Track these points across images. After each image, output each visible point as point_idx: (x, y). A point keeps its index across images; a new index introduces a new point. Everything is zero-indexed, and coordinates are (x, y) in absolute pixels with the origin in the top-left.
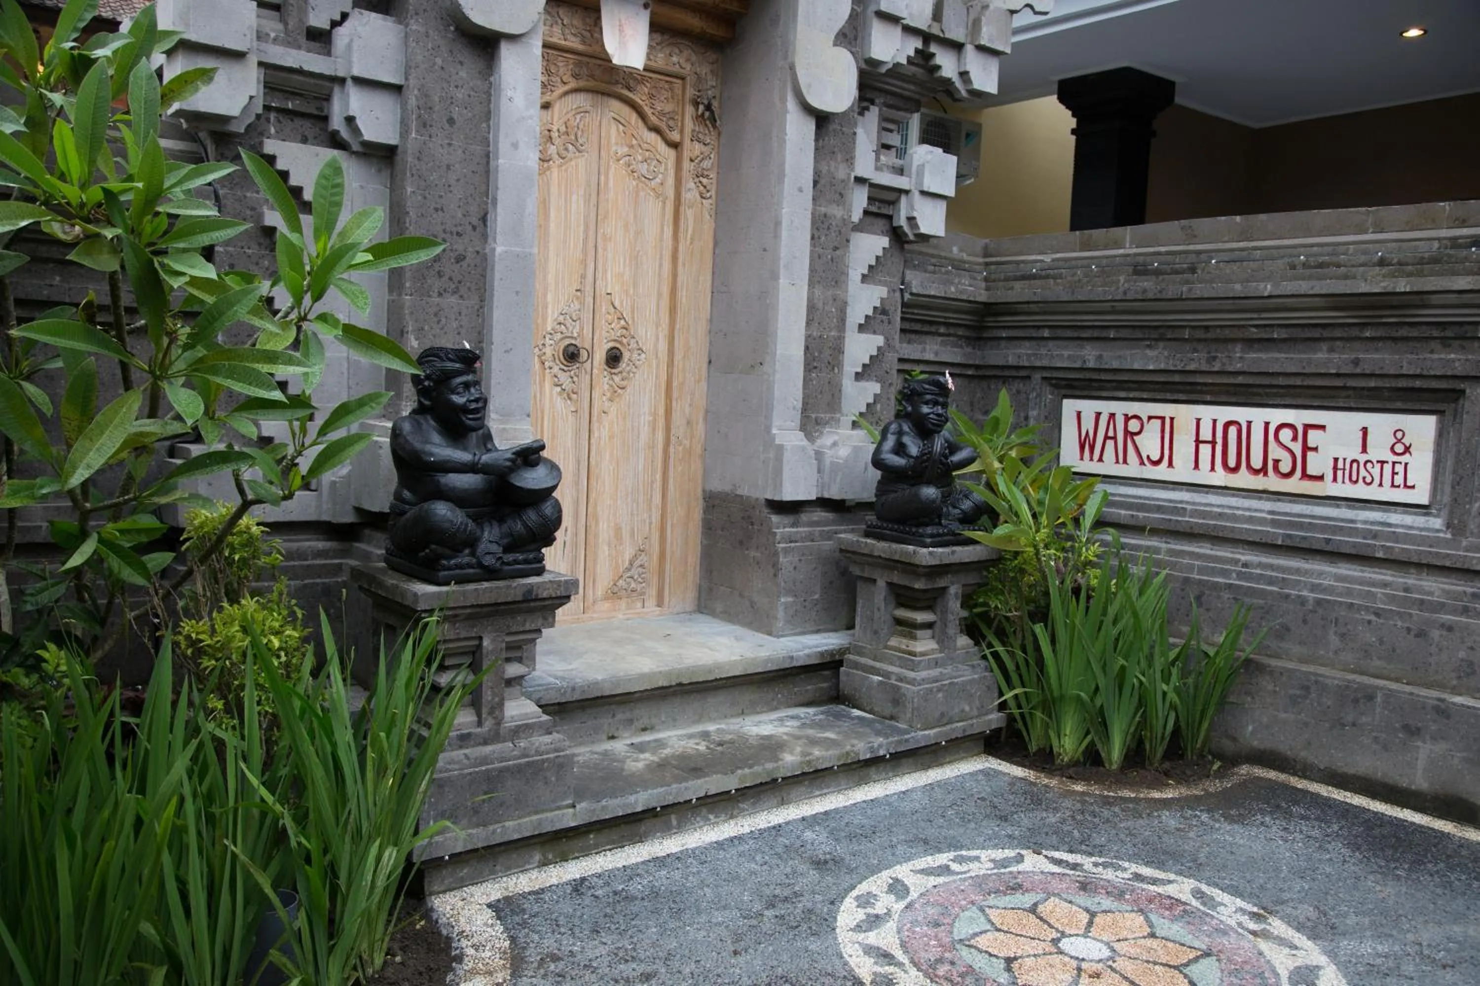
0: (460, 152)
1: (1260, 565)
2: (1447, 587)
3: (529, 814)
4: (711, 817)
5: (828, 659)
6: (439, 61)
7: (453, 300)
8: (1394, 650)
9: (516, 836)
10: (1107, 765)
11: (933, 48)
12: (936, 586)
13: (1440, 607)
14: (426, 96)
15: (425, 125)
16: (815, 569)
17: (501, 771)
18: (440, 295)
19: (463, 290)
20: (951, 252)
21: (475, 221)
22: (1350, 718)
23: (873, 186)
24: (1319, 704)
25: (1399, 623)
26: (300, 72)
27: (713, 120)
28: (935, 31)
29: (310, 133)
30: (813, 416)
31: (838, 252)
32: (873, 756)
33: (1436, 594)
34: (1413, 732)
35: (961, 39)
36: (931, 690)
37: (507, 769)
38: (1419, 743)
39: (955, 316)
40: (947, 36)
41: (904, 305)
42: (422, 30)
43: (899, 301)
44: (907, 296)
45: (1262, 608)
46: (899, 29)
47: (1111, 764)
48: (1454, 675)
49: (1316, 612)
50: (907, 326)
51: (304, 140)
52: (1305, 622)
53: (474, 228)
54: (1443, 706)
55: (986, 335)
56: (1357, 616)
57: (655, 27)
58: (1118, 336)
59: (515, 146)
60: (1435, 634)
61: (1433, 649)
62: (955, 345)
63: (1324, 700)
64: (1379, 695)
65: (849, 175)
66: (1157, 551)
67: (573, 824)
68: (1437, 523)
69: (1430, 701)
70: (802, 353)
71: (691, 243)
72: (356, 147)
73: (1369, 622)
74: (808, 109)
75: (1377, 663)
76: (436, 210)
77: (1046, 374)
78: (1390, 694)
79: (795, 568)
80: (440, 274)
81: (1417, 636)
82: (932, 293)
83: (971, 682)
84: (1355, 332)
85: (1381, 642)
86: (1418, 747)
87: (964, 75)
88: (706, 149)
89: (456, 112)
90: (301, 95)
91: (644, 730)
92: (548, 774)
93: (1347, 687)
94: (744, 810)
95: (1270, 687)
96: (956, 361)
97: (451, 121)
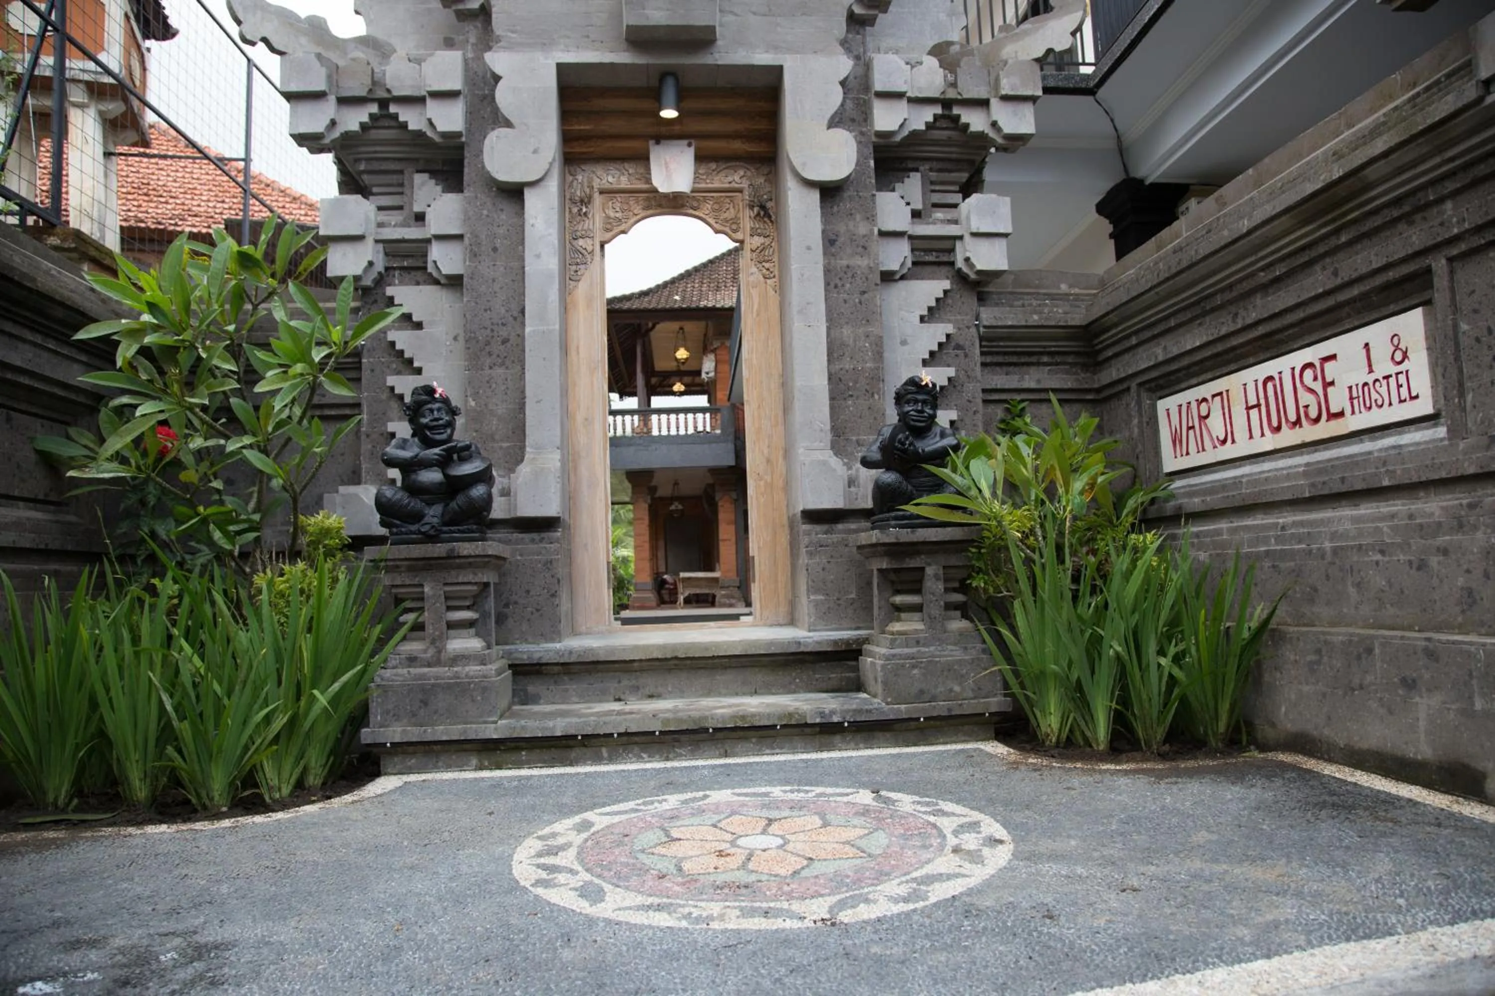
0: (502, 269)
1: (1295, 524)
2: (1445, 504)
3: (459, 723)
4: (644, 756)
5: (843, 648)
6: (485, 212)
7: (500, 371)
8: (1402, 592)
9: (444, 738)
10: (1094, 745)
11: (956, 111)
12: (905, 566)
13: (1438, 528)
14: (477, 236)
15: (475, 255)
16: (848, 570)
17: (433, 685)
18: (491, 368)
19: (508, 362)
20: (1059, 288)
21: (515, 314)
22: (1356, 681)
23: (911, 238)
24: (1331, 668)
25: (1402, 557)
26: (403, 241)
27: (770, 217)
28: (951, 94)
29: (421, 280)
30: (854, 438)
31: (866, 296)
32: (824, 721)
33: (1437, 514)
34: (1410, 684)
35: (984, 95)
36: (903, 666)
37: (439, 685)
38: (1417, 699)
39: (1054, 344)
40: (965, 96)
41: (981, 339)
42: (473, 195)
43: (976, 335)
44: (982, 329)
45: (1294, 571)
46: (904, 102)
47: (1098, 745)
48: (1458, 609)
49: (1334, 563)
50: (989, 359)
51: (418, 283)
52: (1328, 577)
53: (515, 319)
54: (1431, 646)
55: (1101, 358)
56: (1366, 559)
57: (700, 158)
58: (1178, 321)
59: (538, 256)
60: (1434, 561)
61: (1435, 582)
62: (1067, 373)
63: (1335, 662)
64: (1377, 645)
65: (872, 231)
66: (1218, 532)
67: (495, 737)
68: (1441, 432)
69: (1419, 643)
70: (826, 382)
71: (758, 315)
72: (443, 281)
73: (1377, 563)
74: (810, 184)
75: (1391, 611)
76: (486, 310)
77: (1139, 380)
78: (1386, 643)
79: (823, 569)
80: (490, 354)
81: (1419, 568)
82: (1010, 323)
83: (960, 662)
84: (1333, 242)
85: (1391, 585)
86: (1417, 703)
87: (994, 124)
88: (767, 241)
89: (498, 244)
90: (412, 256)
91: (651, 696)
92: (475, 693)
93: (1350, 641)
94: (681, 755)
95: (1292, 657)
96: (1065, 387)
97: (495, 249)
